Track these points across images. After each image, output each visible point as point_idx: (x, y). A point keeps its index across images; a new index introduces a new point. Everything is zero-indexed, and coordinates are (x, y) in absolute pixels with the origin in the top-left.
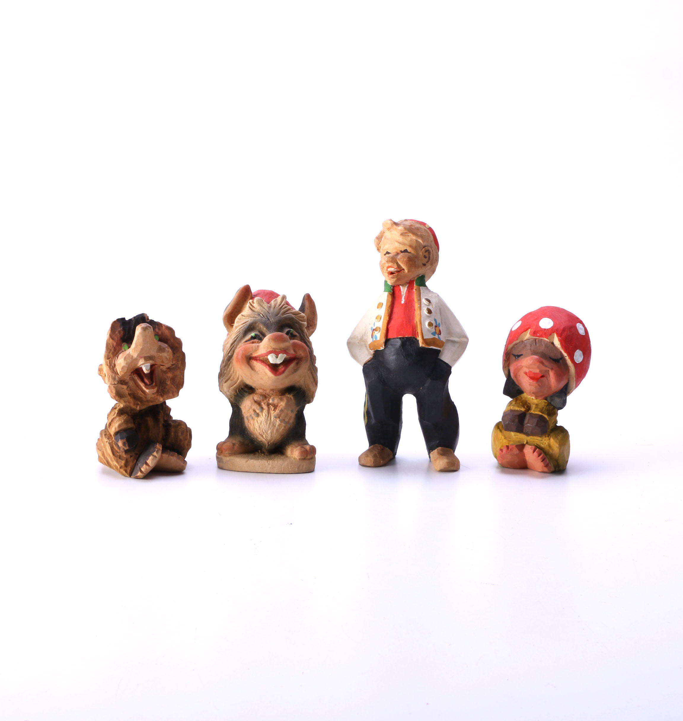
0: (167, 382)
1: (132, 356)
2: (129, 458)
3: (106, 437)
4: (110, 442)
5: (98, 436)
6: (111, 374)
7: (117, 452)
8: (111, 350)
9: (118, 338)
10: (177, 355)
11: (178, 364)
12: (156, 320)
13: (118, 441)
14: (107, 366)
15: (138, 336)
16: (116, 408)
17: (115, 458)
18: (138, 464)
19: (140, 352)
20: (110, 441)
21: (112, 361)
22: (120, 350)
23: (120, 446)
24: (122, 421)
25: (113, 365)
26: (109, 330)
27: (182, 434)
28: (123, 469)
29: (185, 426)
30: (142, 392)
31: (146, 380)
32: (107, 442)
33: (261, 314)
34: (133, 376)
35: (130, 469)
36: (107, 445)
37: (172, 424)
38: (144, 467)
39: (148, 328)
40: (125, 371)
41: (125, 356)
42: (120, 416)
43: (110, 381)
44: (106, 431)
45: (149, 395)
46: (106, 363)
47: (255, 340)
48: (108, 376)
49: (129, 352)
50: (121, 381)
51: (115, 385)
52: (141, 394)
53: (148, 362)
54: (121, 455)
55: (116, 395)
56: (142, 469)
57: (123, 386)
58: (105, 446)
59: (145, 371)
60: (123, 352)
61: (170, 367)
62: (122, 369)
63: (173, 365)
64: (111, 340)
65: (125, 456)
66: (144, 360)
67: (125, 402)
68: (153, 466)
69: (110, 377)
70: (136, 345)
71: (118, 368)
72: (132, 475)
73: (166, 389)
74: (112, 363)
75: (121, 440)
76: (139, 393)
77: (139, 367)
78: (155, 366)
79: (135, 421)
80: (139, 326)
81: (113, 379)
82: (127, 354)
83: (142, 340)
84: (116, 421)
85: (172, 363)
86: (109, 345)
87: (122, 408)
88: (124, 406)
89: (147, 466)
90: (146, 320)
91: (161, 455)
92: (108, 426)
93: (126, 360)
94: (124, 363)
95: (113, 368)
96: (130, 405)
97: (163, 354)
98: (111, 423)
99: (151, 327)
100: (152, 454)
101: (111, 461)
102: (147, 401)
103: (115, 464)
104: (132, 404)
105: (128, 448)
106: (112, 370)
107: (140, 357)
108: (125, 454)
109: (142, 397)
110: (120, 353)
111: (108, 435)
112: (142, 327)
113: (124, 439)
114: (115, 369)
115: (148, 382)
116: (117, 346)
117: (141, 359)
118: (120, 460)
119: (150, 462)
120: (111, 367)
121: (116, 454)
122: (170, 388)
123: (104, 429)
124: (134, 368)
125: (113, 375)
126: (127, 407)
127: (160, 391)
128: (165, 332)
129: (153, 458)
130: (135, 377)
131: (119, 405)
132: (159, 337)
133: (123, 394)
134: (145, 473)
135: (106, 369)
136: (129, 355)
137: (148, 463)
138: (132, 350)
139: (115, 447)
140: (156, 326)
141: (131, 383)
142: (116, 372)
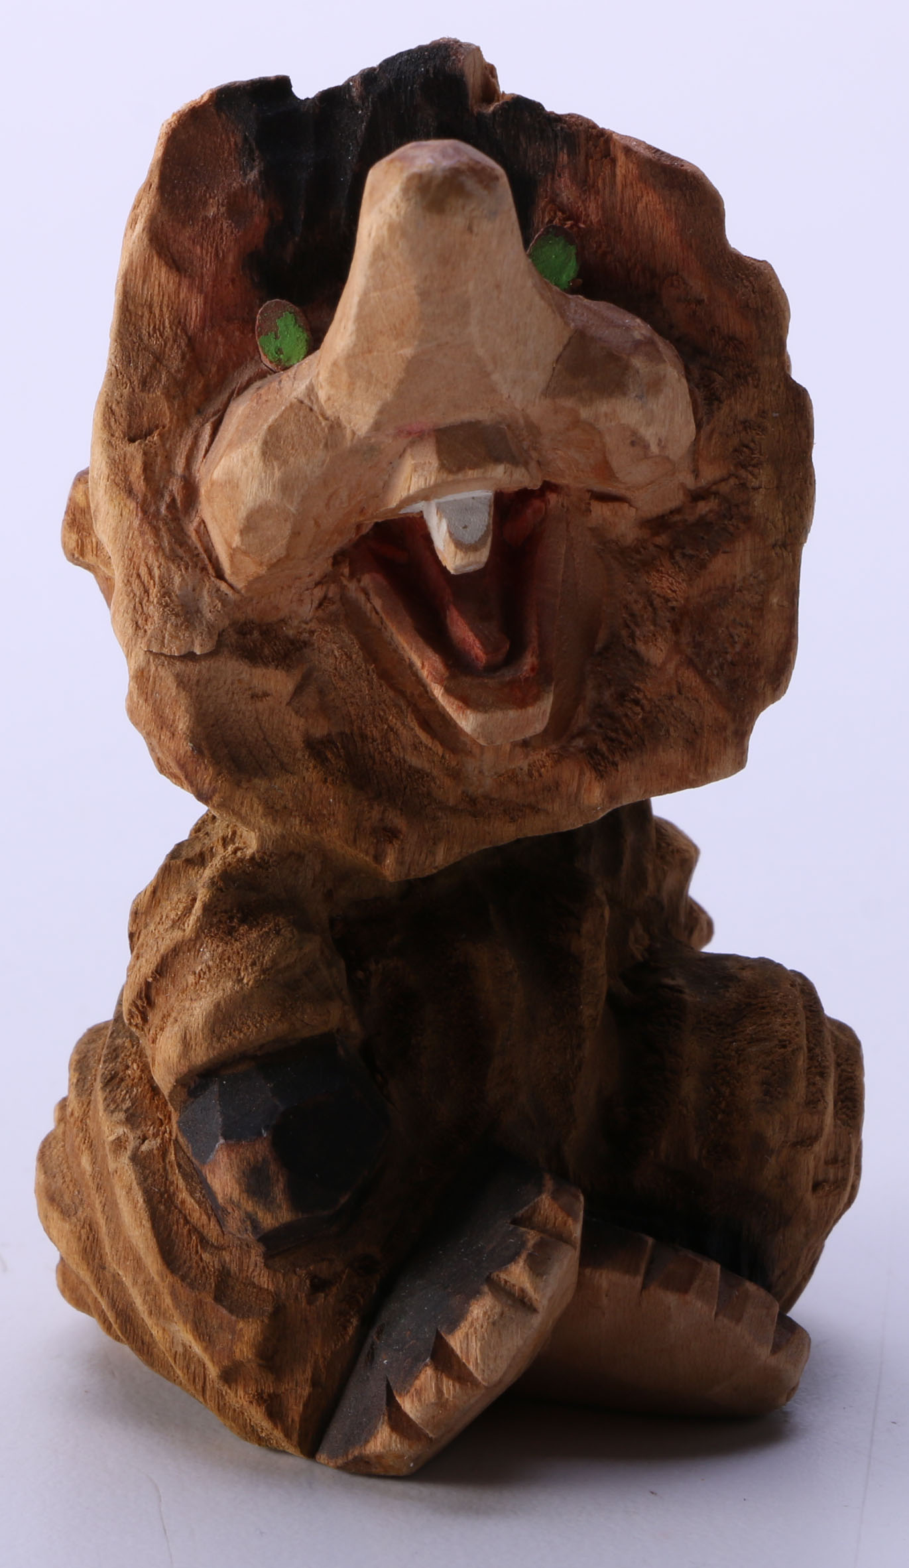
0: (641, 647)
1: (336, 426)
2: (302, 1296)
3: (112, 1105)
4: (144, 1147)
5: (60, 1084)
6: (156, 572)
7: (203, 1241)
8: (159, 358)
9: (219, 259)
10: (739, 407)
11: (743, 486)
12: (555, 104)
13: (204, 1153)
14: (124, 495)
15: (378, 255)
16: (201, 860)
17: (184, 1292)
18: (372, 1357)
19: (401, 392)
20: (144, 1139)
21: (169, 459)
22: (239, 364)
23: (220, 1201)
24: (248, 979)
25: (175, 486)
26: (149, 184)
27: (766, 1093)
28: (252, 1389)
29: (801, 1016)
30: (425, 724)
31: (462, 630)
32: (119, 1144)
34: (352, 586)
35: (306, 1391)
36: (123, 1170)
37: (690, 997)
38: (418, 1383)
39: (470, 184)
40: (278, 549)
41: (271, 420)
42: (230, 932)
43: (150, 628)
44: (119, 1041)
45: (489, 757)
46: (118, 468)
48: (134, 579)
49: (311, 391)
50: (243, 629)
51: (192, 669)
52: (416, 746)
53: (471, 474)
54: (234, 1268)
55: (198, 749)
56: (409, 1406)
57: (259, 672)
58: (102, 1182)
59: (451, 558)
60: (262, 375)
61: (677, 511)
62: (250, 526)
63: (696, 496)
64: (162, 275)
65: (264, 1279)
66: (435, 463)
67: (273, 811)
68: (500, 1381)
69: (146, 591)
70: (359, 331)
71: (214, 518)
72: (326, 1445)
73: (638, 709)
74: (171, 472)
75: (229, 1148)
76: (396, 733)
77: (402, 511)
78: (547, 502)
79: (360, 974)
80: (392, 161)
81: (177, 615)
82: (291, 405)
83: (416, 287)
84: (191, 979)
85: (690, 482)
86: (146, 314)
87: (252, 858)
88: (269, 845)
89: (449, 1376)
90: (471, 101)
91: (573, 1278)
92: (131, 1014)
93: (277, 458)
94: (261, 484)
95: (176, 519)
96: (316, 837)
97: (604, 407)
98: (153, 992)
99: (497, 178)
100: (494, 1275)
101: (150, 1313)
102: (473, 801)
103: (184, 1345)
104: (336, 832)
105: (285, 1215)
106: (163, 533)
107: (399, 432)
108: (266, 1265)
109: (427, 766)
110: (236, 385)
111: (137, 1085)
112: (411, 179)
113: (260, 1134)
114: (195, 524)
115: (482, 643)
116: (213, 327)
117: (409, 451)
118: (225, 1312)
119: (475, 1347)
120: (158, 510)
121: (195, 1258)
122: (671, 698)
123: (107, 1023)
124: (355, 519)
125: (177, 580)
126: (291, 854)
127: (581, 719)
128: (640, 206)
129: (498, 1310)
130: (367, 594)
131: (234, 833)
132: (579, 255)
133: (265, 739)
134: (431, 1435)
135: (112, 522)
136: (306, 407)
137: (457, 1356)
138: (332, 374)
139: (184, 1195)
140: (556, 155)
141: (335, 646)
142: (201, 550)
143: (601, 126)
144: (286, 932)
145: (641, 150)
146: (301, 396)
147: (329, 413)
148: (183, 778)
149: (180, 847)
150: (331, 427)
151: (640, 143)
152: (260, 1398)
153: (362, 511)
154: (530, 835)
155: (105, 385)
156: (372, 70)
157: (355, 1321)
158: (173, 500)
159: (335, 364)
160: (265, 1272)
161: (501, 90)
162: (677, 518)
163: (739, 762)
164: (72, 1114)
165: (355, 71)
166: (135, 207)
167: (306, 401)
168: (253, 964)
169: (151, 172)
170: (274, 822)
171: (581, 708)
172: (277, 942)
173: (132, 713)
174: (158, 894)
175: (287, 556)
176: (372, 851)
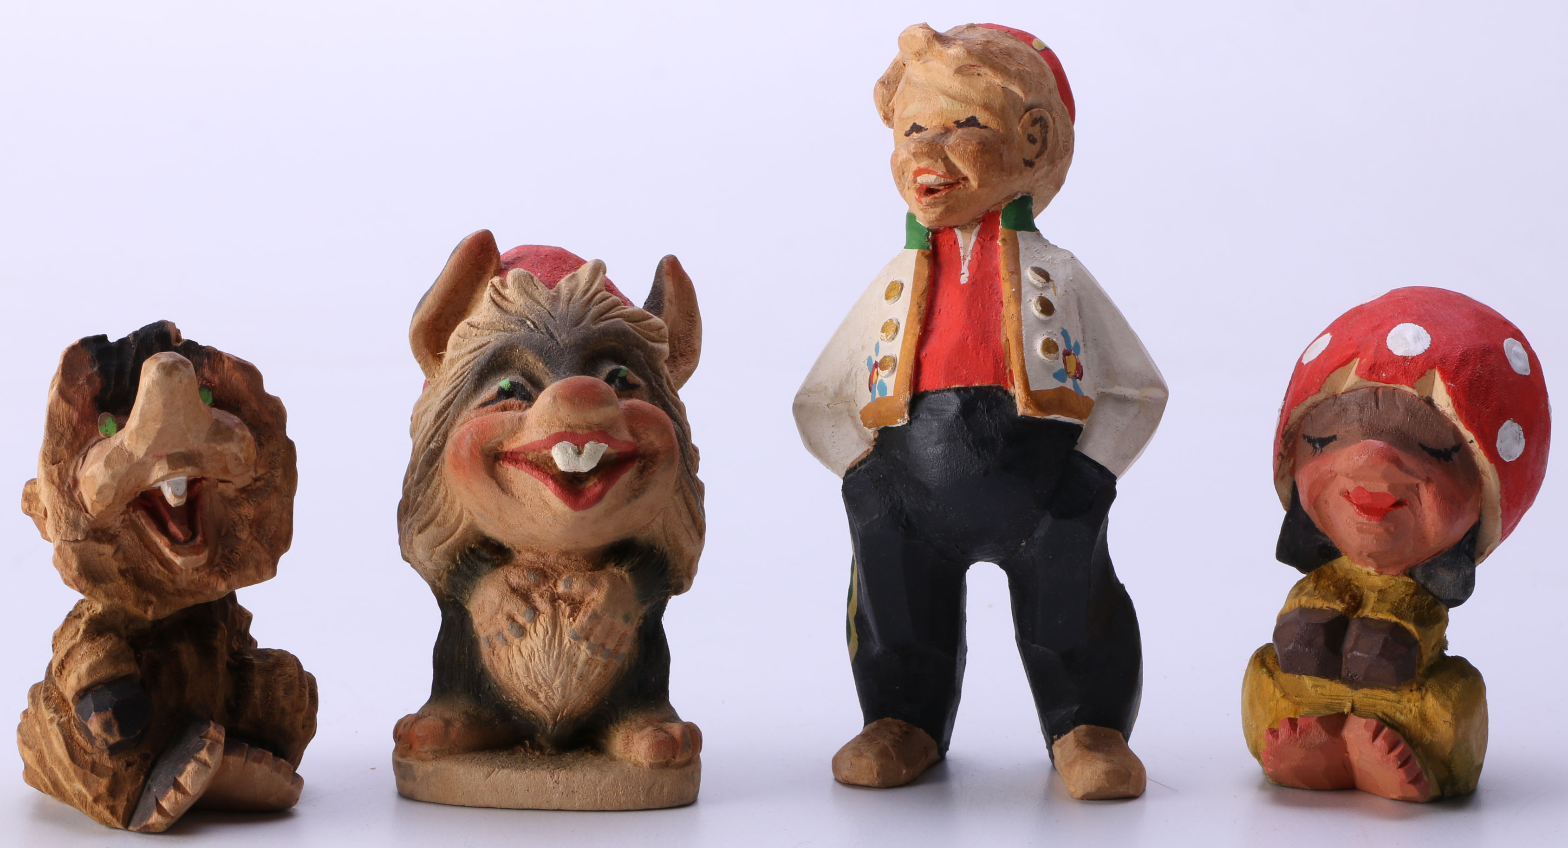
0: (238, 534)
1: (131, 455)
2: (123, 769)
3: (48, 707)
4: (62, 720)
6: (64, 511)
7: (85, 752)
8: (62, 435)
9: (84, 400)
10: (271, 448)
11: (272, 476)
12: (202, 342)
13: (87, 718)
14: (51, 484)
15: (148, 392)
16: (79, 616)
17: (80, 771)
18: (149, 789)
19: (157, 440)
20: (61, 717)
21: (67, 470)
22: (91, 436)
23: (93, 734)
24: (101, 655)
25: (70, 480)
26: (58, 373)
27: (286, 693)
28: (105, 804)
29: (296, 666)
30: (161, 563)
31: (174, 528)
32: (52, 720)
33: (529, 320)
34: (133, 515)
35: (125, 804)
36: (53, 729)
37: (256, 662)
38: (168, 796)
39: (180, 366)
40: (110, 500)
41: (107, 454)
42: (93, 639)
43: (61, 531)
44: (48, 685)
45: (184, 574)
46: (49, 475)
47: (512, 401)
48: (55, 514)
49: (122, 443)
50: (95, 531)
51: (78, 545)
52: (158, 571)
53: (180, 470)
54: (97, 761)
55: (80, 574)
56: (165, 804)
57: (102, 546)
58: (45, 734)
59: (172, 500)
60: (100, 440)
61: (250, 485)
62: (100, 492)
63: (256, 480)
64: (63, 405)
65: (109, 764)
66: (167, 467)
67: (108, 595)
68: (198, 793)
69: (60, 518)
70: (140, 420)
71: (86, 490)
72: (132, 823)
73: (237, 556)
74: (68, 475)
75: (97, 715)
76: (151, 567)
77: (154, 486)
78: (202, 484)
79: (139, 655)
80: (152, 359)
81: (72, 526)
82: (115, 448)
83: (162, 403)
84: (79, 657)
85: (253, 474)
86: (58, 420)
87: (100, 613)
88: (106, 609)
89: (180, 792)
90: (173, 342)
91: (221, 758)
92: (56, 672)
93: (110, 467)
94: (104, 477)
95: (71, 492)
96: (123, 605)
97: (226, 446)
98: (64, 663)
99: (189, 364)
100: (195, 755)
101: (65, 780)
102: (179, 591)
103: (78, 790)
104: (131, 602)
105: (118, 738)
106: (66, 496)
107: (154, 456)
108: (110, 758)
109: (162, 579)
110: (91, 444)
111: (57, 699)
112: (160, 364)
113: (108, 710)
114: (78, 493)
115: (182, 533)
116: (82, 423)
117: (157, 463)
118: (95, 776)
119: (189, 781)
120: (64, 489)
121: (83, 758)
122: (249, 551)
123: (43, 681)
124: (136, 489)
125: (71, 514)
126: (114, 611)
127: (217, 560)
128: (233, 378)
129: (197, 767)
130: (139, 518)
131: (91, 606)
132: (212, 395)
133: (104, 570)
134: (172, 815)
135: (46, 494)
136: (120, 449)
137: (182, 785)
138: (130, 436)
139: (77, 736)
140: (203, 360)
141: (128, 537)
142: (80, 503)
143: (218, 350)
144: (114, 639)
145: (233, 358)
146: (118, 445)
147: (128, 450)
148: (74, 585)
149: (71, 612)
150: (129, 455)
151: (233, 356)
152: (108, 807)
153: (139, 487)
154: (199, 603)
155: (43, 445)
156: (137, 331)
157: (142, 777)
158: (69, 485)
159: (131, 432)
160: (109, 761)
161: (183, 338)
162: (249, 488)
163: (274, 574)
164: (31, 713)
165: (131, 332)
166: (53, 382)
167: (120, 446)
168: (103, 650)
169: (58, 369)
170: (108, 599)
171: (217, 556)
172: (111, 642)
173: (55, 563)
174: (64, 629)
175: (113, 503)
176: (143, 609)
